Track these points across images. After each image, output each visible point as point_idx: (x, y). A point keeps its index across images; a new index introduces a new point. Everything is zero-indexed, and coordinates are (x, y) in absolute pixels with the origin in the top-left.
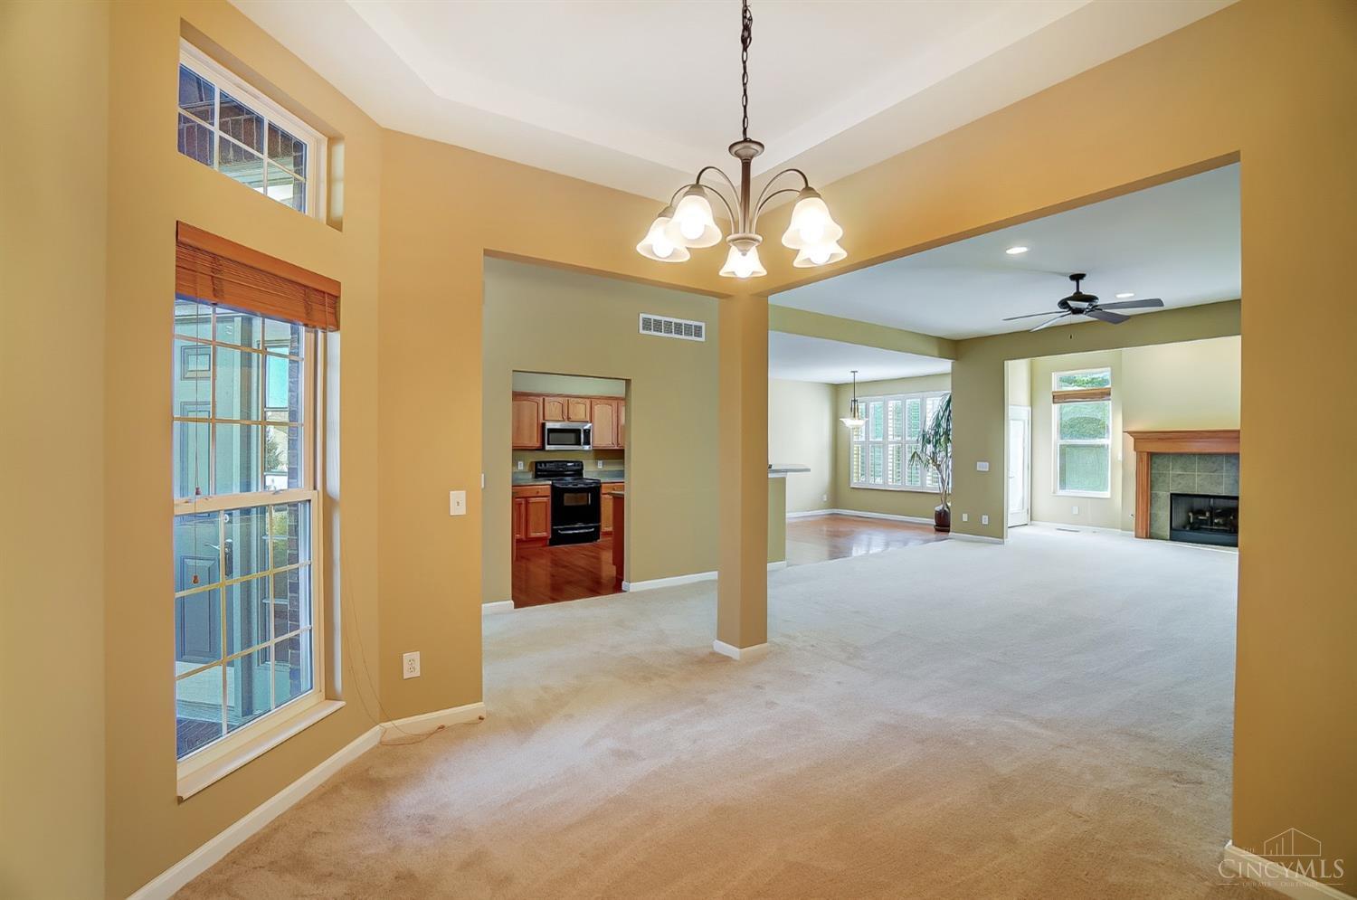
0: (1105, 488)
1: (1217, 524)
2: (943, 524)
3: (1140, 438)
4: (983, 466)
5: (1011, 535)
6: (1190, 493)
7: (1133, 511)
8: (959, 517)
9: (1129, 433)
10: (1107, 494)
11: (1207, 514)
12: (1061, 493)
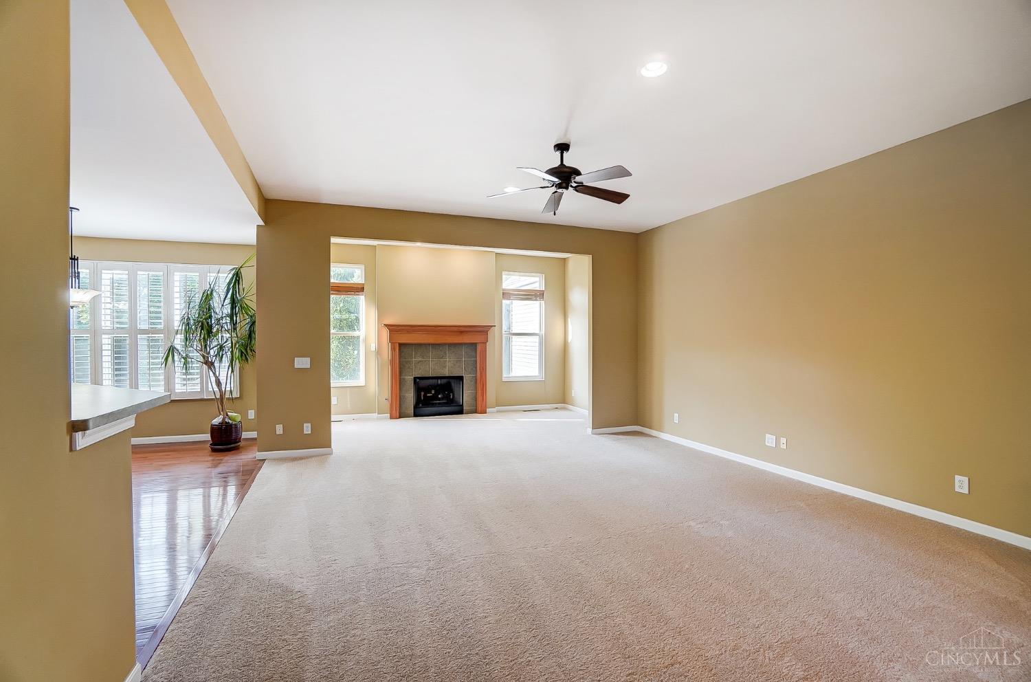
0: (358, 377)
1: (441, 399)
2: (227, 441)
3: (394, 329)
4: (302, 363)
6: (427, 376)
7: (387, 395)
9: (385, 326)
10: (361, 382)
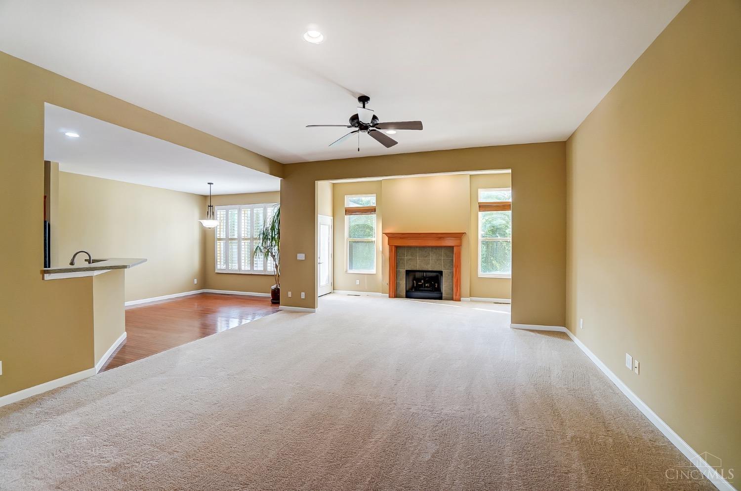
0: (373, 269)
1: (427, 287)
2: (276, 298)
3: (391, 237)
4: (301, 257)
5: (321, 302)
6: (415, 270)
7: (387, 281)
8: (286, 294)
9: (385, 234)
10: (374, 271)
11: (422, 281)
12: (350, 271)
